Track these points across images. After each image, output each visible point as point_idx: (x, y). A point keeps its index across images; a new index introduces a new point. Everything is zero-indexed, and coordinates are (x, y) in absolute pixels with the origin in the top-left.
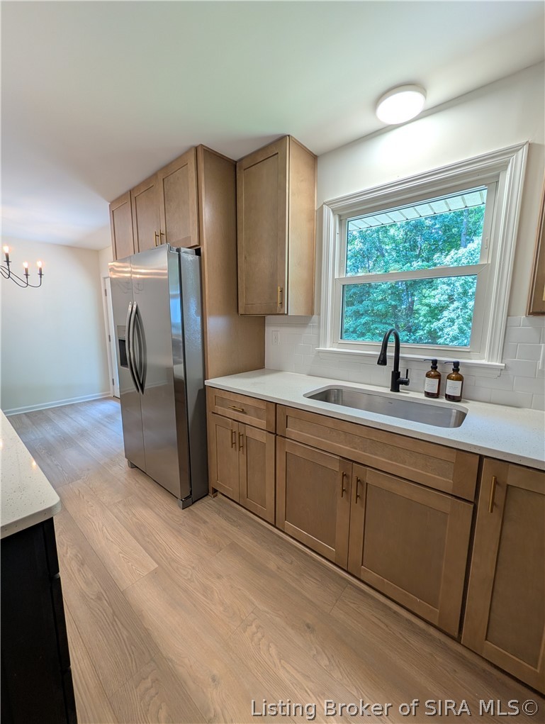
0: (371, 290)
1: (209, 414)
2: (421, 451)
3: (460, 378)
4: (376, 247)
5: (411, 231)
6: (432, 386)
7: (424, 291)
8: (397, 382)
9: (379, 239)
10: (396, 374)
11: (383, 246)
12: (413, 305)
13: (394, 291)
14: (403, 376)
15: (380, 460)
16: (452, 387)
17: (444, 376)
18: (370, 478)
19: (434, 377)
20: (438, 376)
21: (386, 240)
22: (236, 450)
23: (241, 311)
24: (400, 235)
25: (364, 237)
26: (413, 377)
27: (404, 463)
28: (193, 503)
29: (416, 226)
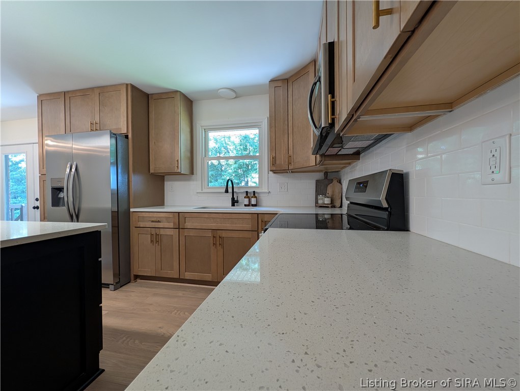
0: (223, 173)
1: (132, 229)
2: (241, 217)
3: (256, 197)
4: (223, 146)
5: (244, 140)
6: (246, 201)
7: (253, 174)
8: (234, 202)
9: (225, 143)
10: (233, 199)
11: (228, 147)
12: (248, 183)
13: (236, 174)
14: (236, 199)
15: (228, 226)
16: (253, 201)
17: (250, 197)
18: (224, 234)
19: (247, 198)
20: (248, 197)
21: (229, 143)
22: (153, 245)
23: (152, 171)
24: (237, 141)
25: (216, 140)
26: (240, 199)
27: (236, 224)
28: (121, 287)
29: (245, 138)
